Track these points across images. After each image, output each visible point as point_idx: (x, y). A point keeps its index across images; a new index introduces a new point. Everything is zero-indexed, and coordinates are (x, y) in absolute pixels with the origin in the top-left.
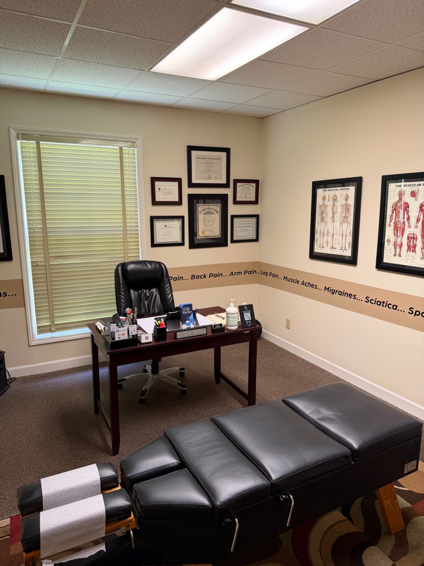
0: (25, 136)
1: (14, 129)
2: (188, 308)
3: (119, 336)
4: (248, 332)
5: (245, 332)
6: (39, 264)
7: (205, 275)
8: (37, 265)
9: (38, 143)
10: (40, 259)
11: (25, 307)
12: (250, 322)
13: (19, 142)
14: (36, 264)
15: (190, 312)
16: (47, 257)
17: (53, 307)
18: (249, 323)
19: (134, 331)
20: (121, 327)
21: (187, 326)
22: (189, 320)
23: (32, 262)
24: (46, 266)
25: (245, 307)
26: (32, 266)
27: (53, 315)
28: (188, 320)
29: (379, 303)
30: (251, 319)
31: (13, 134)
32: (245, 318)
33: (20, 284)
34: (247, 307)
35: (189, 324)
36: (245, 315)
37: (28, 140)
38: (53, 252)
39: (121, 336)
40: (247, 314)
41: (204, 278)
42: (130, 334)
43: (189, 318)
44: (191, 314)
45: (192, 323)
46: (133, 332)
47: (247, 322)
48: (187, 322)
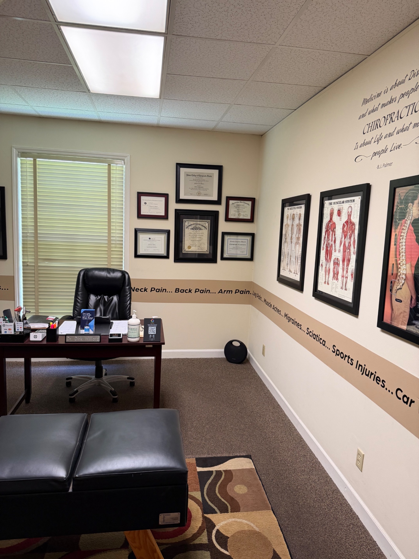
0: (24, 154)
1: (15, 149)
2: (89, 314)
3: (6, 331)
4: (151, 346)
5: (147, 346)
6: (28, 264)
7: (190, 290)
8: (28, 265)
9: (35, 161)
10: (30, 260)
11: (14, 300)
12: (154, 336)
13: (19, 160)
14: (26, 264)
15: (91, 318)
16: (37, 259)
17: (38, 303)
18: (152, 337)
19: (21, 328)
21: (85, 331)
22: (89, 326)
23: (23, 262)
24: (36, 267)
25: (151, 321)
26: (23, 266)
27: (38, 311)
28: (87, 326)
29: (315, 337)
30: (155, 333)
31: (15, 152)
32: (149, 331)
33: (11, 280)
34: (154, 321)
35: (88, 330)
36: (150, 328)
37: (26, 158)
38: (41, 255)
39: (8, 331)
40: (152, 327)
41: (189, 292)
42: (16, 330)
43: (88, 324)
44: (92, 320)
45: (91, 329)
46: (19, 329)
47: (150, 336)
48: (86, 327)
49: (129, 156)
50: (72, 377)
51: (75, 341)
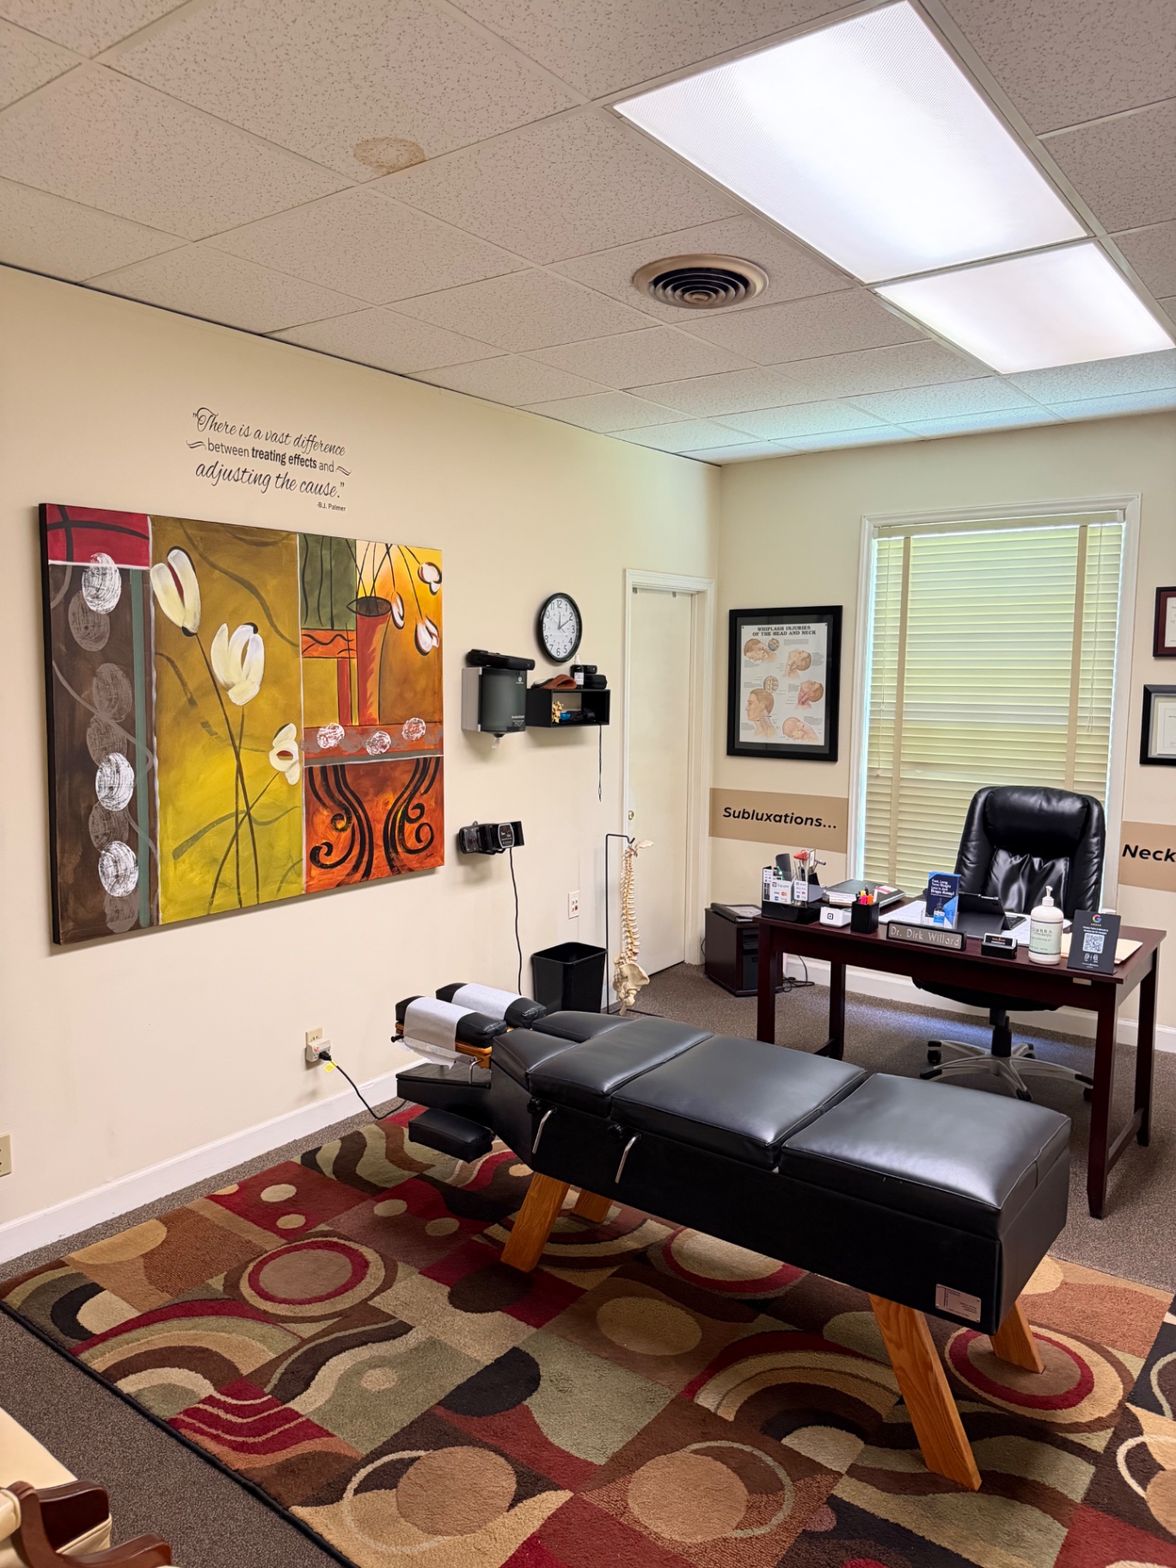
0: (885, 530)
1: (868, 519)
2: (946, 883)
3: (777, 895)
4: (1088, 982)
5: (1076, 980)
6: (879, 772)
8: (878, 776)
9: (907, 539)
10: (884, 764)
11: (846, 853)
12: (1096, 958)
13: (875, 542)
14: (875, 774)
15: (949, 893)
16: (898, 763)
17: (895, 864)
18: (1091, 961)
19: (803, 893)
20: (780, 879)
21: (934, 921)
22: (943, 911)
23: (870, 769)
24: (897, 781)
25: (1094, 918)
26: (869, 777)
28: (941, 910)
30: (1101, 952)
31: (867, 525)
32: (1085, 944)
33: (842, 807)
34: (1100, 920)
35: (942, 920)
36: (1087, 937)
37: (889, 537)
38: (909, 754)
39: (780, 896)
40: (1094, 935)
42: (796, 898)
43: (942, 906)
44: (951, 899)
45: (948, 918)
46: (801, 895)
47: (1087, 957)
48: (937, 913)
49: (1140, 497)
50: (941, 1041)
51: (908, 937)
